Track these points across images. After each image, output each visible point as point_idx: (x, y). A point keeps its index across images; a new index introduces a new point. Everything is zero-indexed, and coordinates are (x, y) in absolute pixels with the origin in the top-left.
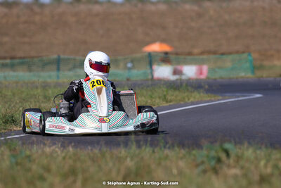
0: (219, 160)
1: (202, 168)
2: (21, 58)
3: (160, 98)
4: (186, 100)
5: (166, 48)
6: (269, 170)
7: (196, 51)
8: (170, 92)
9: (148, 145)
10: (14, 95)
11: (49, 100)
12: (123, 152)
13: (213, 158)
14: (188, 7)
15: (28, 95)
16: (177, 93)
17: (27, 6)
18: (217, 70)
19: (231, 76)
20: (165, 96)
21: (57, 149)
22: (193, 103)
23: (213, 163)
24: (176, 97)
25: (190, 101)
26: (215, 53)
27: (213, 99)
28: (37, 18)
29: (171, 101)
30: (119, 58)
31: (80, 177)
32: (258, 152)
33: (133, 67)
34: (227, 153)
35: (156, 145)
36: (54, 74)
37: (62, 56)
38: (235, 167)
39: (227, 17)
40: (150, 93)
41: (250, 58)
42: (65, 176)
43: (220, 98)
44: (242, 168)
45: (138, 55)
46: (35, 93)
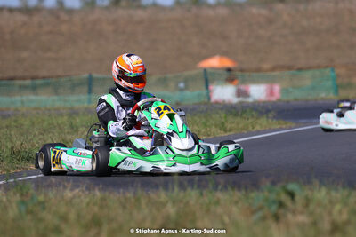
0: (281, 205)
1: (260, 214)
2: (44, 78)
3: (216, 126)
4: (250, 128)
5: (228, 63)
6: (345, 217)
7: (266, 66)
8: (230, 119)
9: (195, 186)
10: (33, 124)
11: (77, 131)
12: (162, 196)
13: (274, 202)
14: (255, 10)
15: (49, 124)
16: (238, 119)
17: (51, 12)
18: (291, 89)
19: (310, 97)
20: (223, 123)
21: (81, 193)
22: (258, 133)
23: (274, 208)
24: (238, 124)
25: (255, 129)
26: (289, 68)
27: (284, 126)
28: (64, 28)
29: (230, 130)
30: (169, 76)
31: (105, 228)
32: (333, 193)
33: (186, 88)
34: (292, 195)
35: (205, 187)
36: (84, 97)
37: (95, 75)
38: (302, 213)
39: (305, 23)
40: (204, 120)
41: (333, 74)
42: (87, 227)
43: (294, 125)
44: (311, 214)
45: (193, 72)
46: (60, 122)
